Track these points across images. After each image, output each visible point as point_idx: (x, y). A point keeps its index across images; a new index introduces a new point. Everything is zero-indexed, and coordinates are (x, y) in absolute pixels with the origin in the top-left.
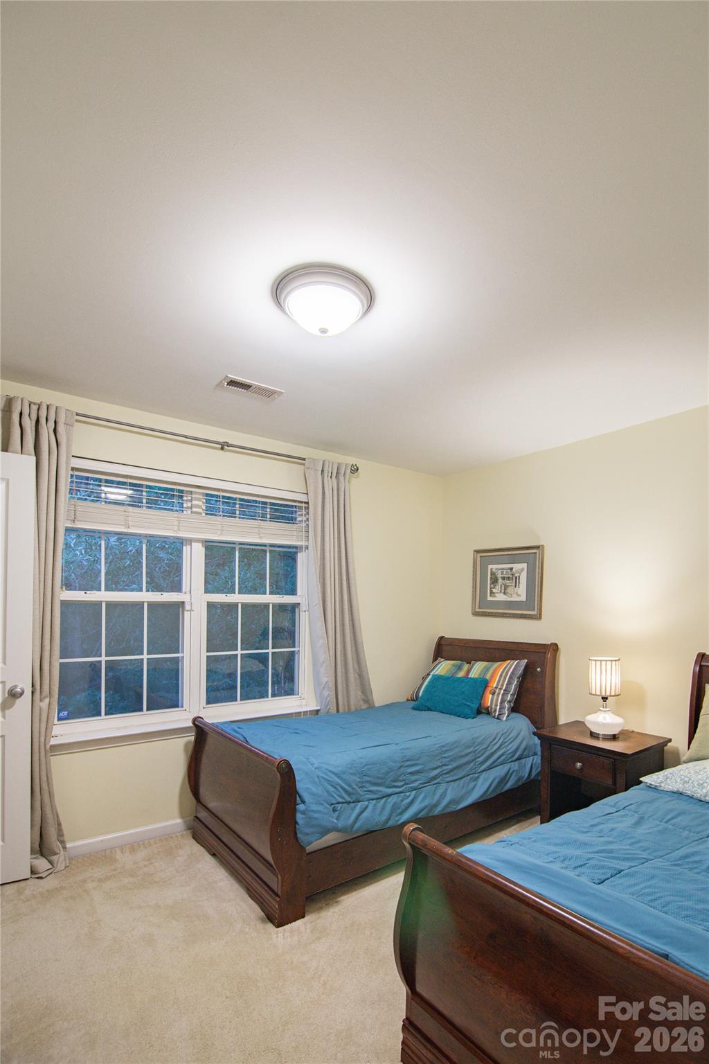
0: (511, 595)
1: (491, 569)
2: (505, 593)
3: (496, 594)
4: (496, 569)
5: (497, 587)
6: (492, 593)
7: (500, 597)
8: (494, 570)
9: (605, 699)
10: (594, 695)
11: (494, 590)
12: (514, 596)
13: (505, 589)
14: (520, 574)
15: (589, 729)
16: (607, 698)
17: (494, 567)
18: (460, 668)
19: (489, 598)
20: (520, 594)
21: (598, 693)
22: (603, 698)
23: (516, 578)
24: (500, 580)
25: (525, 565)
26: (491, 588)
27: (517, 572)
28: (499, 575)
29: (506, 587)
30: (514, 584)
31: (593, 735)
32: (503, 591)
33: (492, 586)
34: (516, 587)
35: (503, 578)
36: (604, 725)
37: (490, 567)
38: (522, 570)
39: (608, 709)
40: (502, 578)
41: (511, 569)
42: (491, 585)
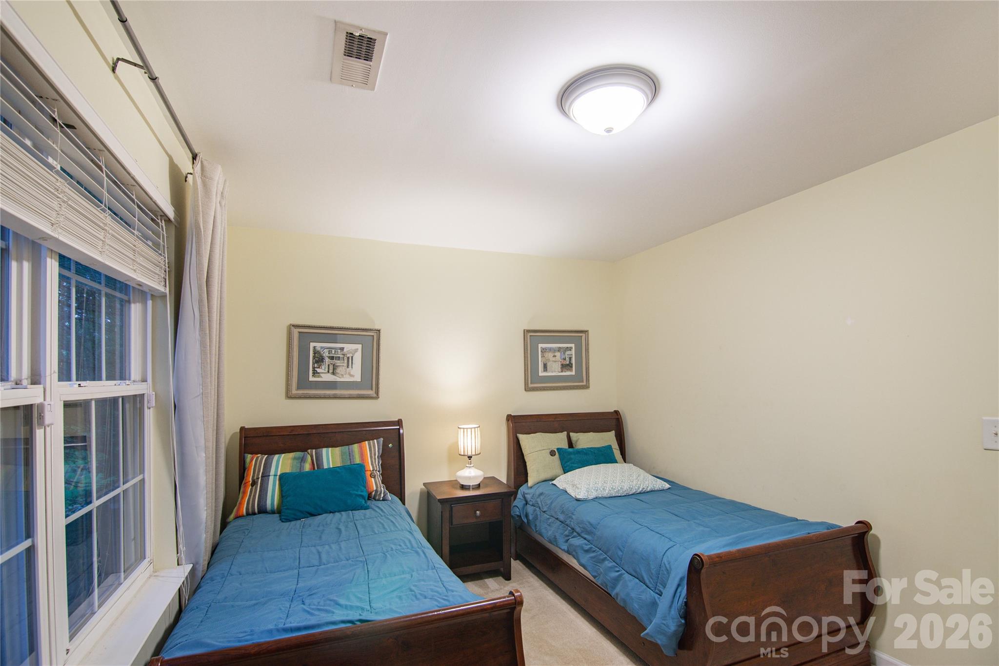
0: (342, 375)
1: (315, 347)
2: (333, 373)
3: (321, 375)
4: (322, 348)
5: (323, 367)
6: (315, 373)
7: (327, 377)
8: (318, 349)
9: (470, 457)
10: (462, 455)
11: (319, 370)
12: (347, 376)
13: (334, 369)
14: (353, 354)
15: (459, 483)
16: (471, 457)
17: (319, 345)
18: (303, 460)
19: (311, 379)
20: (355, 373)
21: (466, 454)
22: (468, 457)
23: (348, 358)
24: (327, 360)
25: (359, 347)
26: (314, 368)
27: (349, 352)
28: (326, 354)
29: (335, 367)
30: (345, 364)
31: (463, 487)
32: (331, 371)
33: (316, 365)
34: (348, 367)
35: (332, 358)
36: (469, 478)
37: (312, 345)
38: (356, 350)
39: (472, 465)
40: (329, 357)
41: (342, 349)
42: (313, 364)
